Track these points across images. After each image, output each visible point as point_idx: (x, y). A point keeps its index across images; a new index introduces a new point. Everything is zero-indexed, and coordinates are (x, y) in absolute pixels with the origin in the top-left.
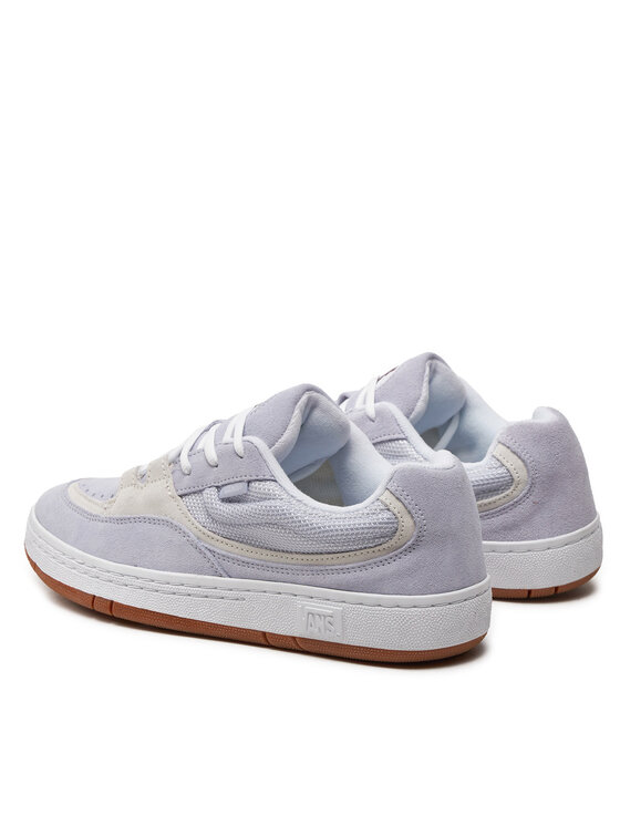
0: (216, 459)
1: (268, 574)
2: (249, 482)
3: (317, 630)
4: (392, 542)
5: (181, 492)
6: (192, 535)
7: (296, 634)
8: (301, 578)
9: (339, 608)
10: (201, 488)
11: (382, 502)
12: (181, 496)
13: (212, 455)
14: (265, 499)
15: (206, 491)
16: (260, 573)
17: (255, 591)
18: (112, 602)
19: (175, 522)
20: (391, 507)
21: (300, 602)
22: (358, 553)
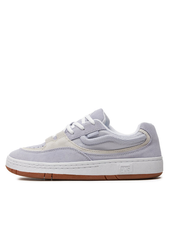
0: (84, 128)
1: (106, 157)
2: (99, 131)
3: (124, 171)
4: (145, 143)
5: (71, 139)
6: (78, 150)
7: (116, 174)
8: (117, 157)
9: (132, 163)
10: (79, 136)
11: (140, 132)
12: (72, 140)
13: (82, 127)
14: (105, 135)
15: (81, 137)
16: (104, 157)
17: (102, 163)
18: (52, 174)
19: (72, 147)
20: (144, 133)
21: (118, 164)
22: (136, 147)
